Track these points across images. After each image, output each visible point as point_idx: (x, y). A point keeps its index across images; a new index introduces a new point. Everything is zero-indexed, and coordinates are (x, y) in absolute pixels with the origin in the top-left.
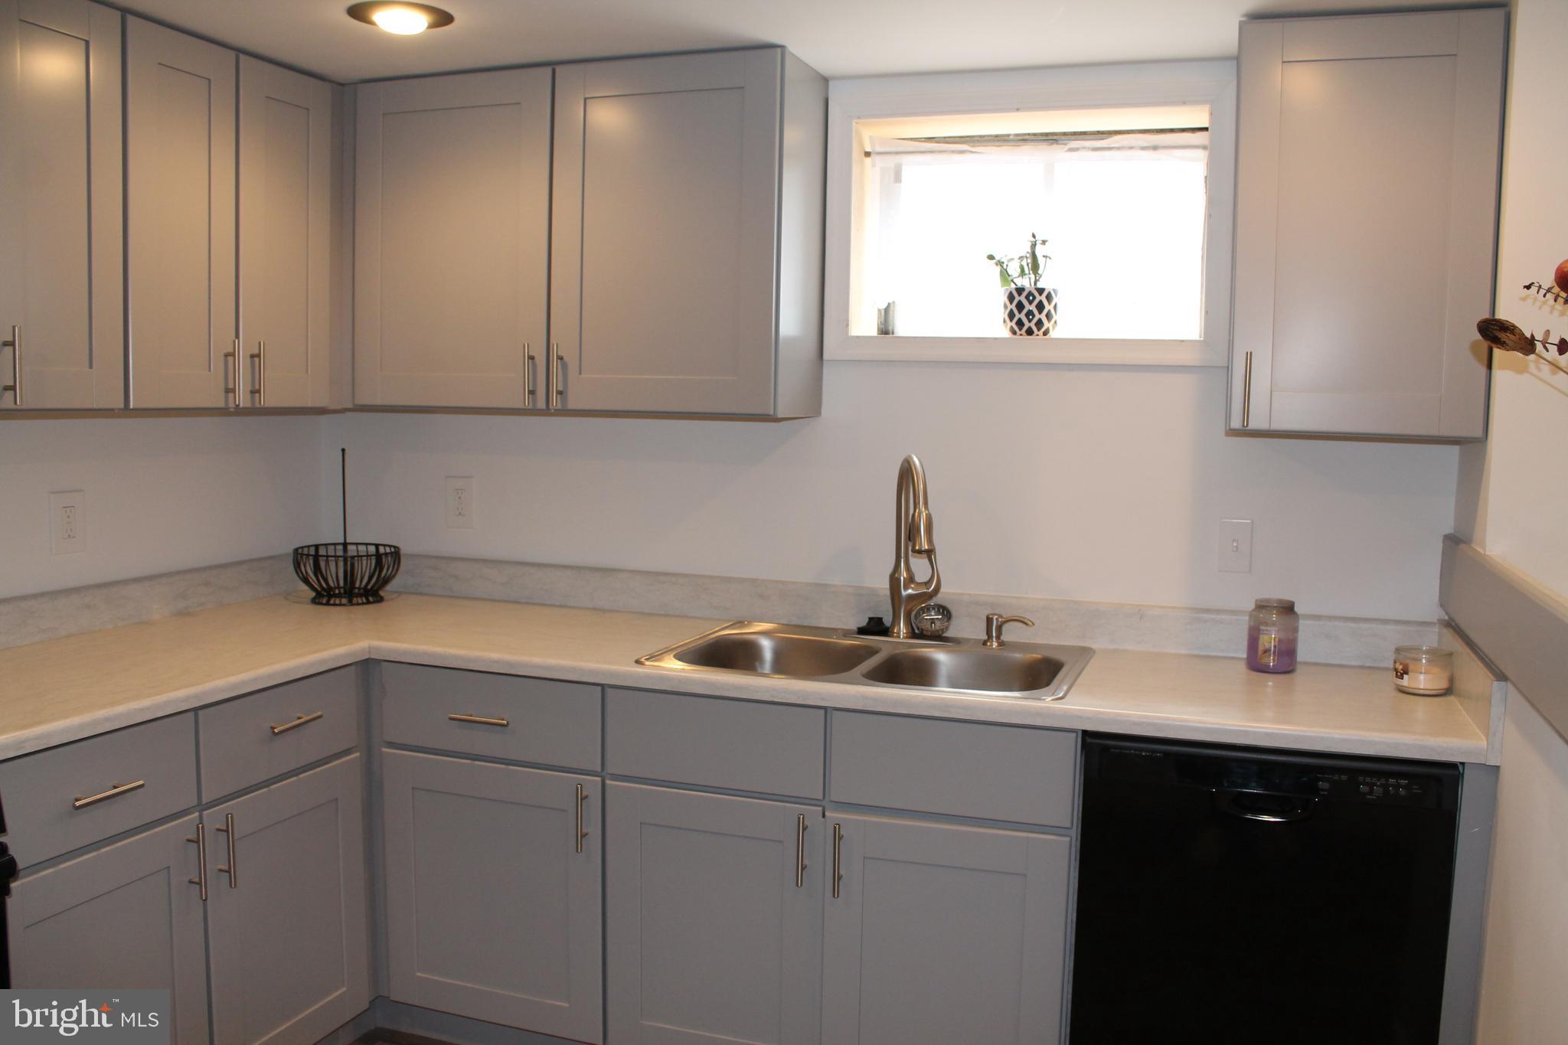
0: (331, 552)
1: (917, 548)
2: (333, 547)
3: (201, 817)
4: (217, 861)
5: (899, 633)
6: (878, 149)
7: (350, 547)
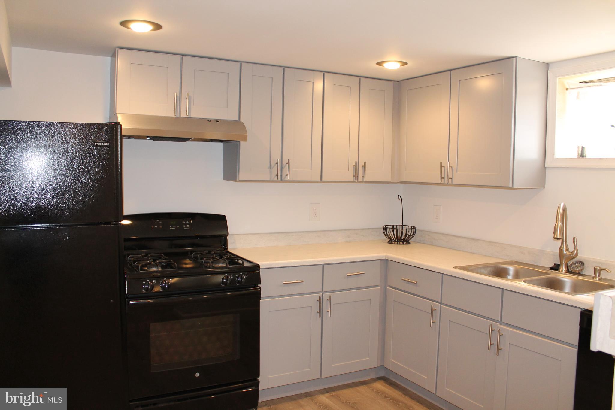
0: (398, 228)
1: (555, 237)
2: (399, 226)
3: (322, 295)
4: (326, 309)
5: (562, 270)
6: (571, 87)
7: (404, 226)
